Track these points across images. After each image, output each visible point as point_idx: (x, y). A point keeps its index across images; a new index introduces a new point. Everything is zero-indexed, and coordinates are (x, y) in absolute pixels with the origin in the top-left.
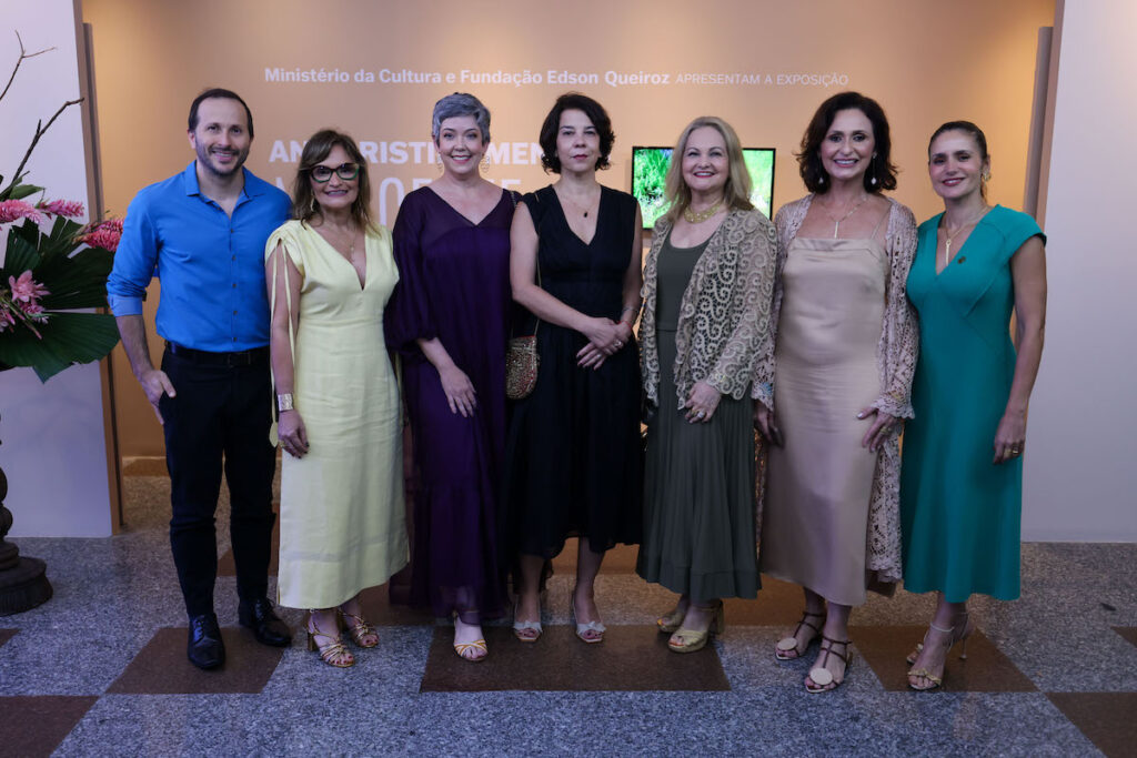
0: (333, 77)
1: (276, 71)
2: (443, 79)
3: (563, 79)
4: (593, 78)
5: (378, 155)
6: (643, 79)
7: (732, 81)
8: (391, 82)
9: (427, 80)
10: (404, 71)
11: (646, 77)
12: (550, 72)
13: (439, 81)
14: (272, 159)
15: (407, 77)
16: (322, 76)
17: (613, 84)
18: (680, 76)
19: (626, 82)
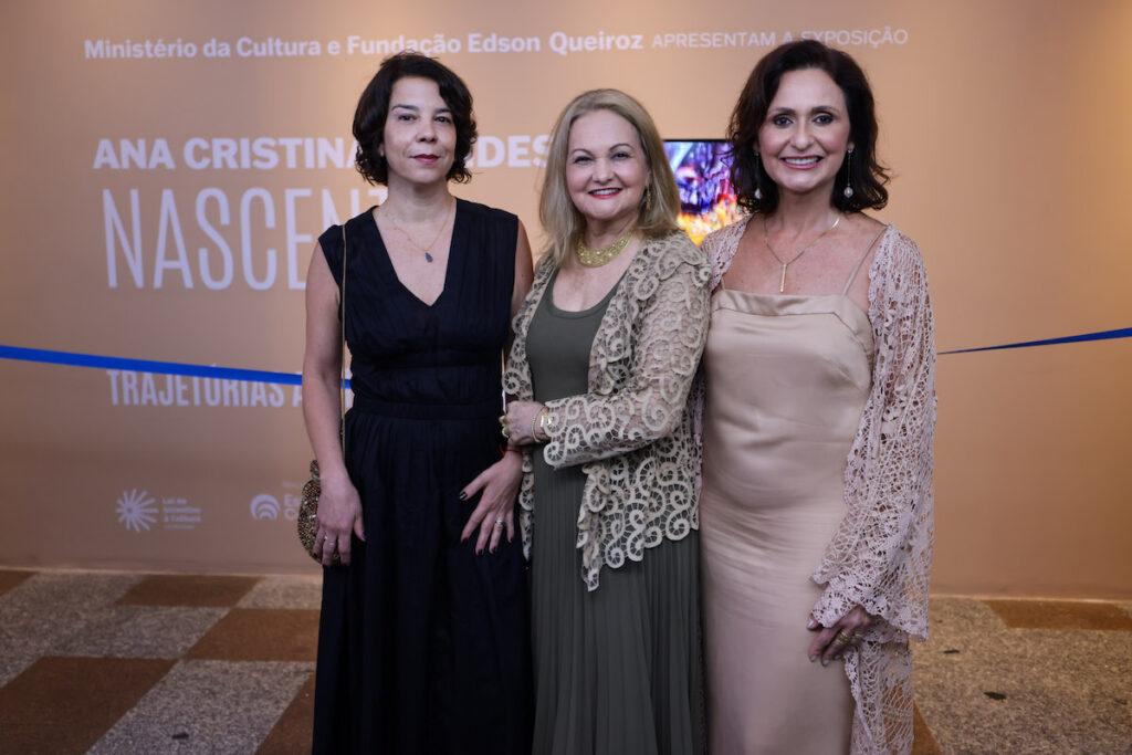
0: (175, 51)
1: (100, 44)
2: (324, 48)
3: (490, 45)
4: (533, 44)
5: (238, 157)
6: (605, 42)
7: (733, 43)
8: (253, 55)
9: (302, 52)
10: (270, 40)
11: (609, 40)
12: (471, 36)
13: (318, 52)
14: (97, 165)
15: (274, 48)
16: (161, 50)
17: (562, 51)
18: (658, 36)
19: (580, 48)
